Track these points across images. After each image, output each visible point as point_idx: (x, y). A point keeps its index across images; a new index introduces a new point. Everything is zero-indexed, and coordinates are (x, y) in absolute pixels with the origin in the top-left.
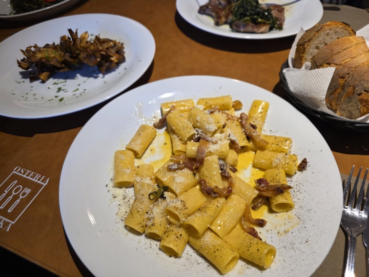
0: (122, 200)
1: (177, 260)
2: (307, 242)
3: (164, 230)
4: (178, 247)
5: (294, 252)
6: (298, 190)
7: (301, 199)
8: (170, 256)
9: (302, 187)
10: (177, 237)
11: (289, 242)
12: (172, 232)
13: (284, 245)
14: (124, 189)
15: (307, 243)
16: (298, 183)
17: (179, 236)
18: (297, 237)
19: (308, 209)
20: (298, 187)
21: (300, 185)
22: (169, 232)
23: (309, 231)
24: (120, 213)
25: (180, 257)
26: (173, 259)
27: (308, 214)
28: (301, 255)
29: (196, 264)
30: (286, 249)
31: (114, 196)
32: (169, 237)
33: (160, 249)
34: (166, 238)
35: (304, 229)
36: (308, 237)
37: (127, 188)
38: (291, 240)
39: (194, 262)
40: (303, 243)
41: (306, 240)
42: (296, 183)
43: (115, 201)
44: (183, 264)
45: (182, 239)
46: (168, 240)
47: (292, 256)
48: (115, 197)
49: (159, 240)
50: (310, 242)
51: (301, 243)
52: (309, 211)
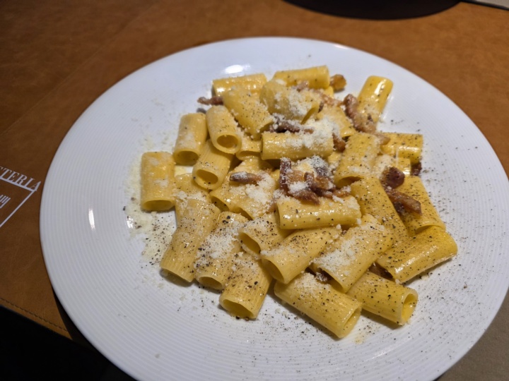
0: (152, 232)
1: (250, 324)
2: (465, 287)
3: (228, 274)
4: (253, 302)
5: (445, 304)
6: (441, 209)
7: (448, 222)
8: (238, 318)
9: (448, 204)
10: (250, 287)
11: (436, 289)
12: (240, 278)
13: (427, 294)
14: (154, 213)
15: (465, 290)
16: (440, 199)
17: (253, 284)
18: (447, 280)
19: (461, 236)
20: (441, 205)
21: (445, 201)
22: (236, 279)
23: (466, 270)
24: (147, 252)
25: (254, 320)
26: (242, 322)
27: (462, 244)
28: (457, 308)
29: (282, 330)
30: (432, 300)
31: (137, 225)
32: (236, 287)
33: (220, 307)
34: (231, 288)
35: (459, 268)
36: (466, 280)
37: (159, 212)
38: (438, 286)
39: (277, 327)
40: (460, 290)
41: (463, 285)
42: (438, 199)
43: (138, 233)
44: (259, 332)
45: (259, 289)
46: (234, 290)
47: (443, 311)
48: (139, 227)
49: (219, 292)
50: (470, 288)
51: (456, 290)
52: (464, 240)
